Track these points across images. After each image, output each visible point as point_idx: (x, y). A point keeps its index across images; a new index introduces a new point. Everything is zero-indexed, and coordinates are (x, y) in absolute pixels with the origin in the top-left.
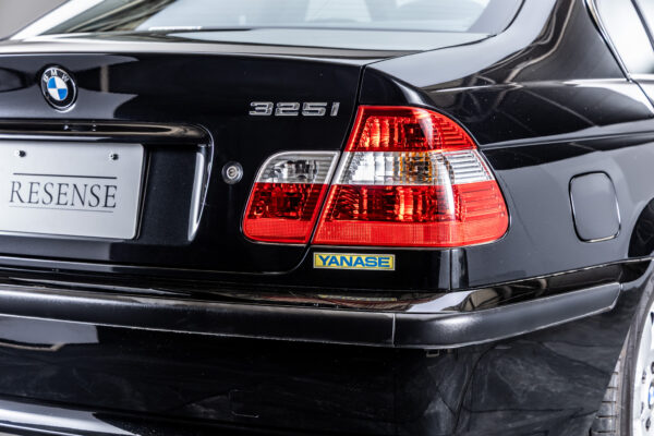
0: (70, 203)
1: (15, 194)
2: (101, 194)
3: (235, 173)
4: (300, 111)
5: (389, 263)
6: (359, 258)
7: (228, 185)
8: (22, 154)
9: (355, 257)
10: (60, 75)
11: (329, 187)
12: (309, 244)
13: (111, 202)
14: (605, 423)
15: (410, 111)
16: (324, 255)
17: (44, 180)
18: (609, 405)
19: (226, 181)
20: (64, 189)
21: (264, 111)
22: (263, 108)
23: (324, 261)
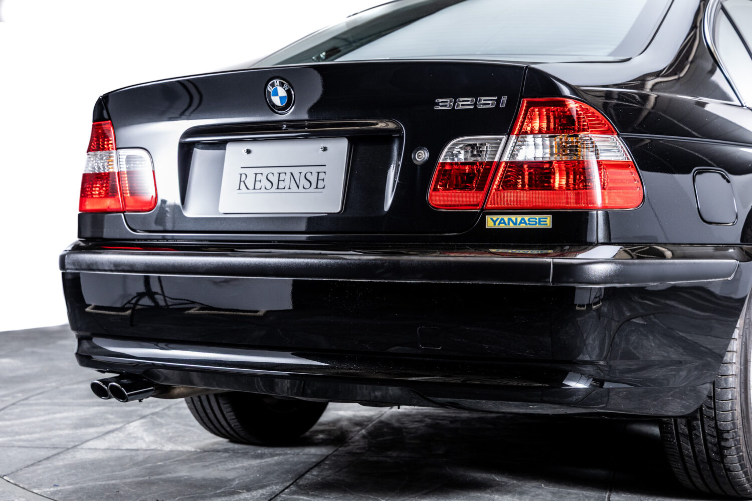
0: (287, 187)
1: (242, 183)
2: (313, 179)
3: (422, 155)
4: (475, 104)
5: (547, 222)
6: (523, 219)
7: (417, 165)
8: (249, 152)
9: (519, 218)
10: (282, 85)
11: (499, 164)
12: (482, 209)
13: (321, 184)
14: (726, 381)
15: (564, 101)
16: (495, 217)
17: (265, 171)
18: (729, 366)
19: (415, 162)
20: (282, 177)
21: (446, 106)
22: (444, 104)
23: (495, 222)
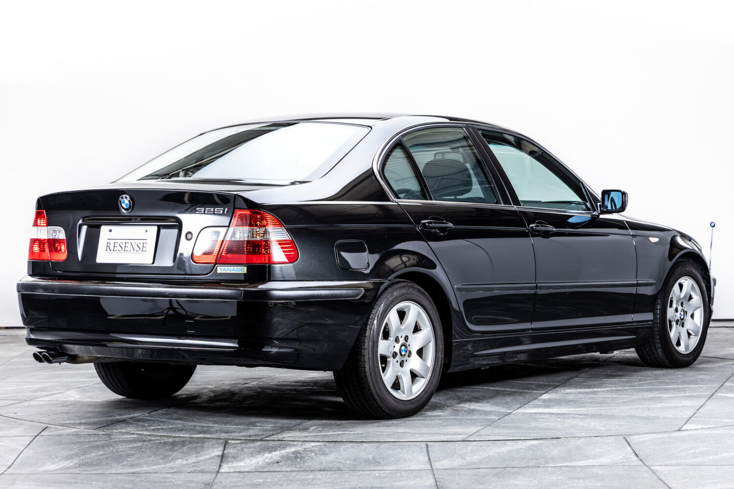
0: (129, 250)
1: (108, 248)
2: (141, 246)
3: (190, 236)
4: (213, 212)
5: (244, 270)
6: (234, 269)
10: (126, 198)
12: (216, 264)
13: (144, 249)
17: (119, 241)
20: (127, 245)
22: (200, 211)
23: (221, 270)
